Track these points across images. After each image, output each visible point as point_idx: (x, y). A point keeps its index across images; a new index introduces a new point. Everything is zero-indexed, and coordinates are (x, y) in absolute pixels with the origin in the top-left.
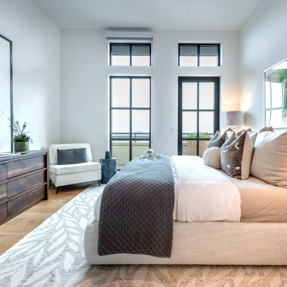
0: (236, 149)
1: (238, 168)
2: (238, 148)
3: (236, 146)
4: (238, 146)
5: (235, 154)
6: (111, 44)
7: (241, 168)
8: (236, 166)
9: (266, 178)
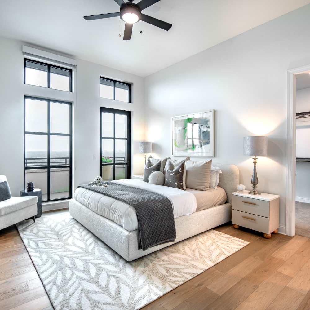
0: (180, 172)
1: (181, 184)
2: (181, 172)
3: (180, 170)
4: (181, 170)
5: (179, 175)
6: (26, 59)
7: (183, 184)
8: (181, 183)
9: (197, 187)
